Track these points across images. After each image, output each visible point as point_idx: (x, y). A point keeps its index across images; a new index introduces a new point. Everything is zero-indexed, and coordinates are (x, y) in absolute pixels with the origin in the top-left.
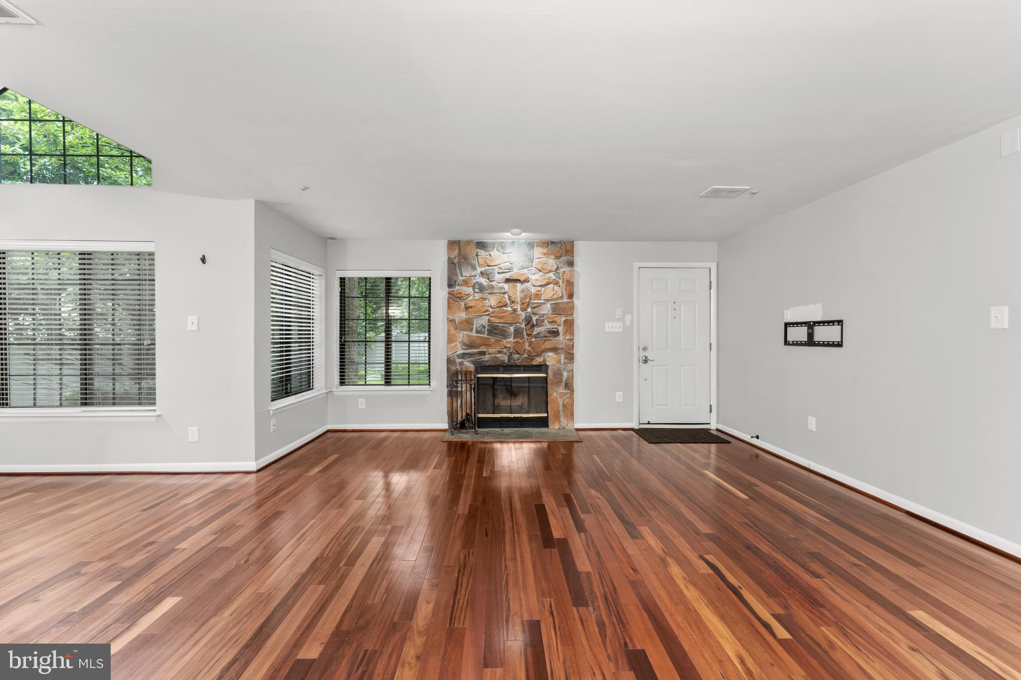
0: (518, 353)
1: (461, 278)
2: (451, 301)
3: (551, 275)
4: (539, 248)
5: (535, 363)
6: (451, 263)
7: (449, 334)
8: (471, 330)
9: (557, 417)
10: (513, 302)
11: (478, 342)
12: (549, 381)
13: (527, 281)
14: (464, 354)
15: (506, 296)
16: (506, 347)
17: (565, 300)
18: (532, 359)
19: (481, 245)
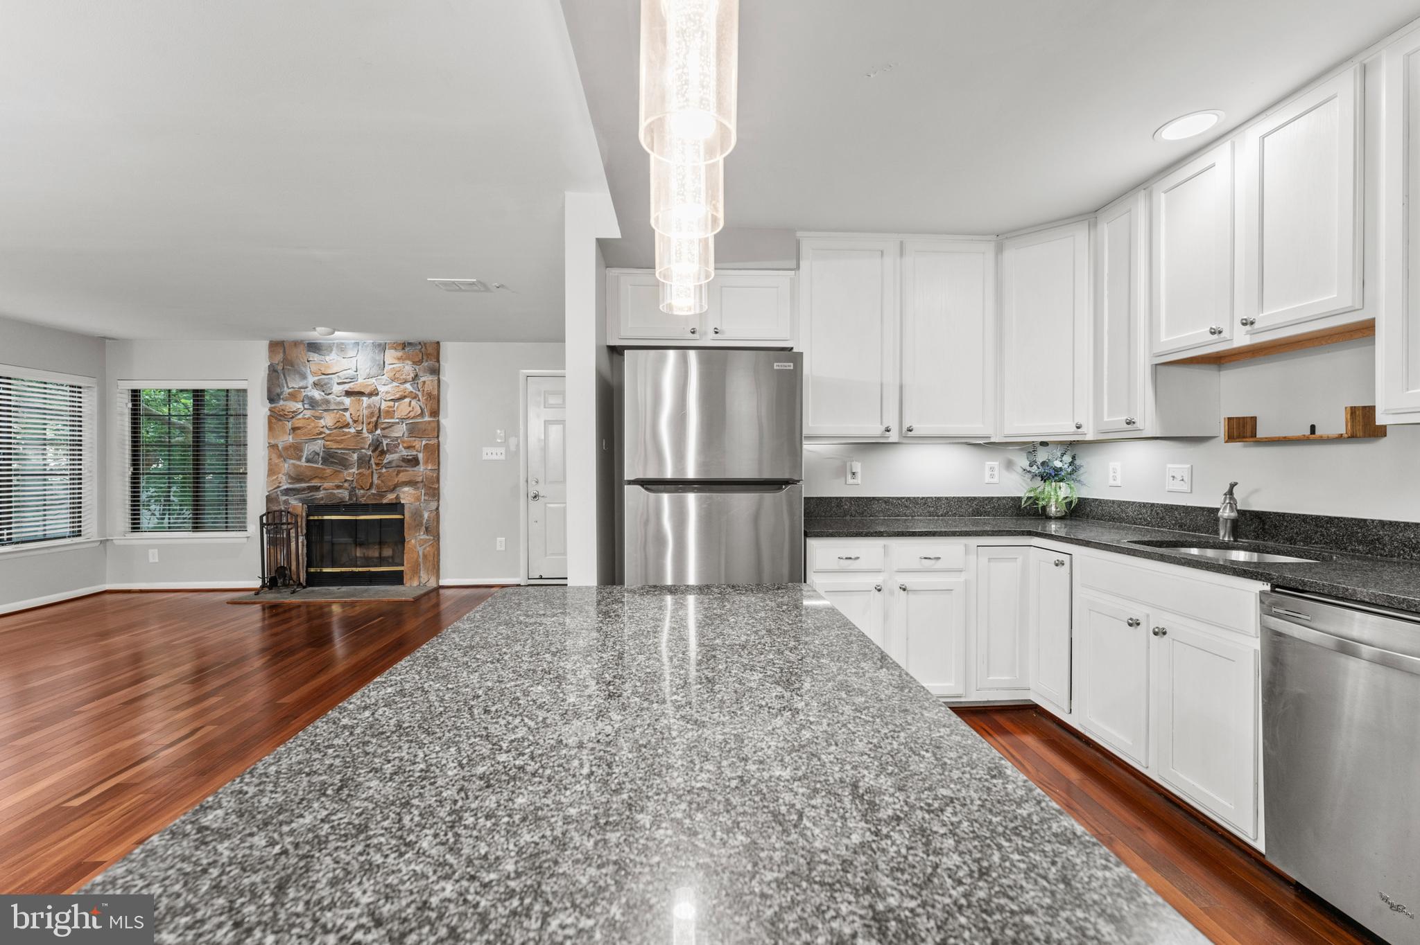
0: (363, 488)
1: (287, 391)
2: (274, 421)
3: (408, 386)
4: (393, 351)
5: (385, 501)
6: (273, 370)
7: (270, 464)
8: (299, 458)
9: (416, 571)
10: (355, 422)
11: (309, 473)
12: (406, 525)
13: (374, 393)
14: (287, 490)
15: (347, 414)
16: (346, 481)
17: (427, 419)
18: (383, 497)
19: (314, 347)
